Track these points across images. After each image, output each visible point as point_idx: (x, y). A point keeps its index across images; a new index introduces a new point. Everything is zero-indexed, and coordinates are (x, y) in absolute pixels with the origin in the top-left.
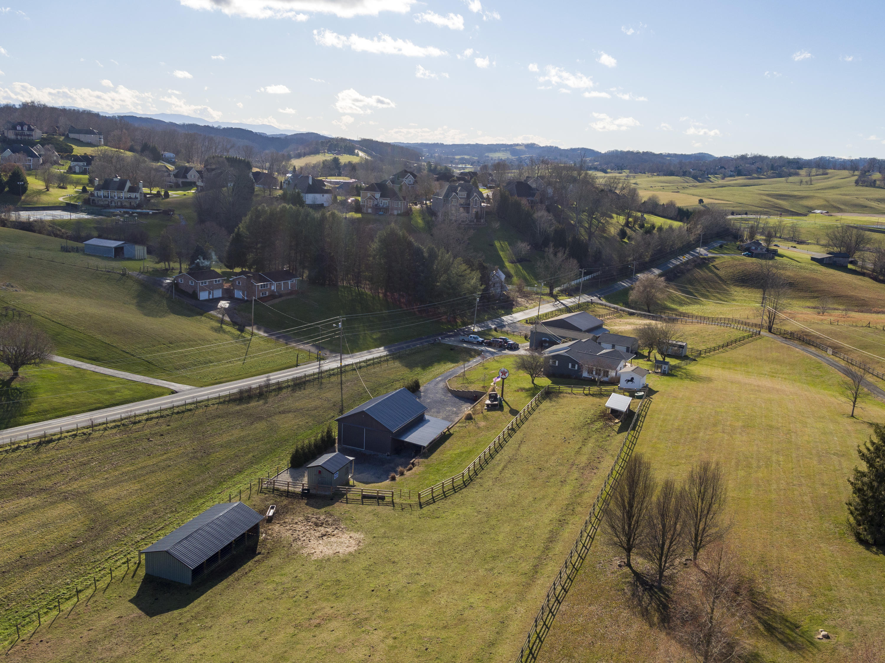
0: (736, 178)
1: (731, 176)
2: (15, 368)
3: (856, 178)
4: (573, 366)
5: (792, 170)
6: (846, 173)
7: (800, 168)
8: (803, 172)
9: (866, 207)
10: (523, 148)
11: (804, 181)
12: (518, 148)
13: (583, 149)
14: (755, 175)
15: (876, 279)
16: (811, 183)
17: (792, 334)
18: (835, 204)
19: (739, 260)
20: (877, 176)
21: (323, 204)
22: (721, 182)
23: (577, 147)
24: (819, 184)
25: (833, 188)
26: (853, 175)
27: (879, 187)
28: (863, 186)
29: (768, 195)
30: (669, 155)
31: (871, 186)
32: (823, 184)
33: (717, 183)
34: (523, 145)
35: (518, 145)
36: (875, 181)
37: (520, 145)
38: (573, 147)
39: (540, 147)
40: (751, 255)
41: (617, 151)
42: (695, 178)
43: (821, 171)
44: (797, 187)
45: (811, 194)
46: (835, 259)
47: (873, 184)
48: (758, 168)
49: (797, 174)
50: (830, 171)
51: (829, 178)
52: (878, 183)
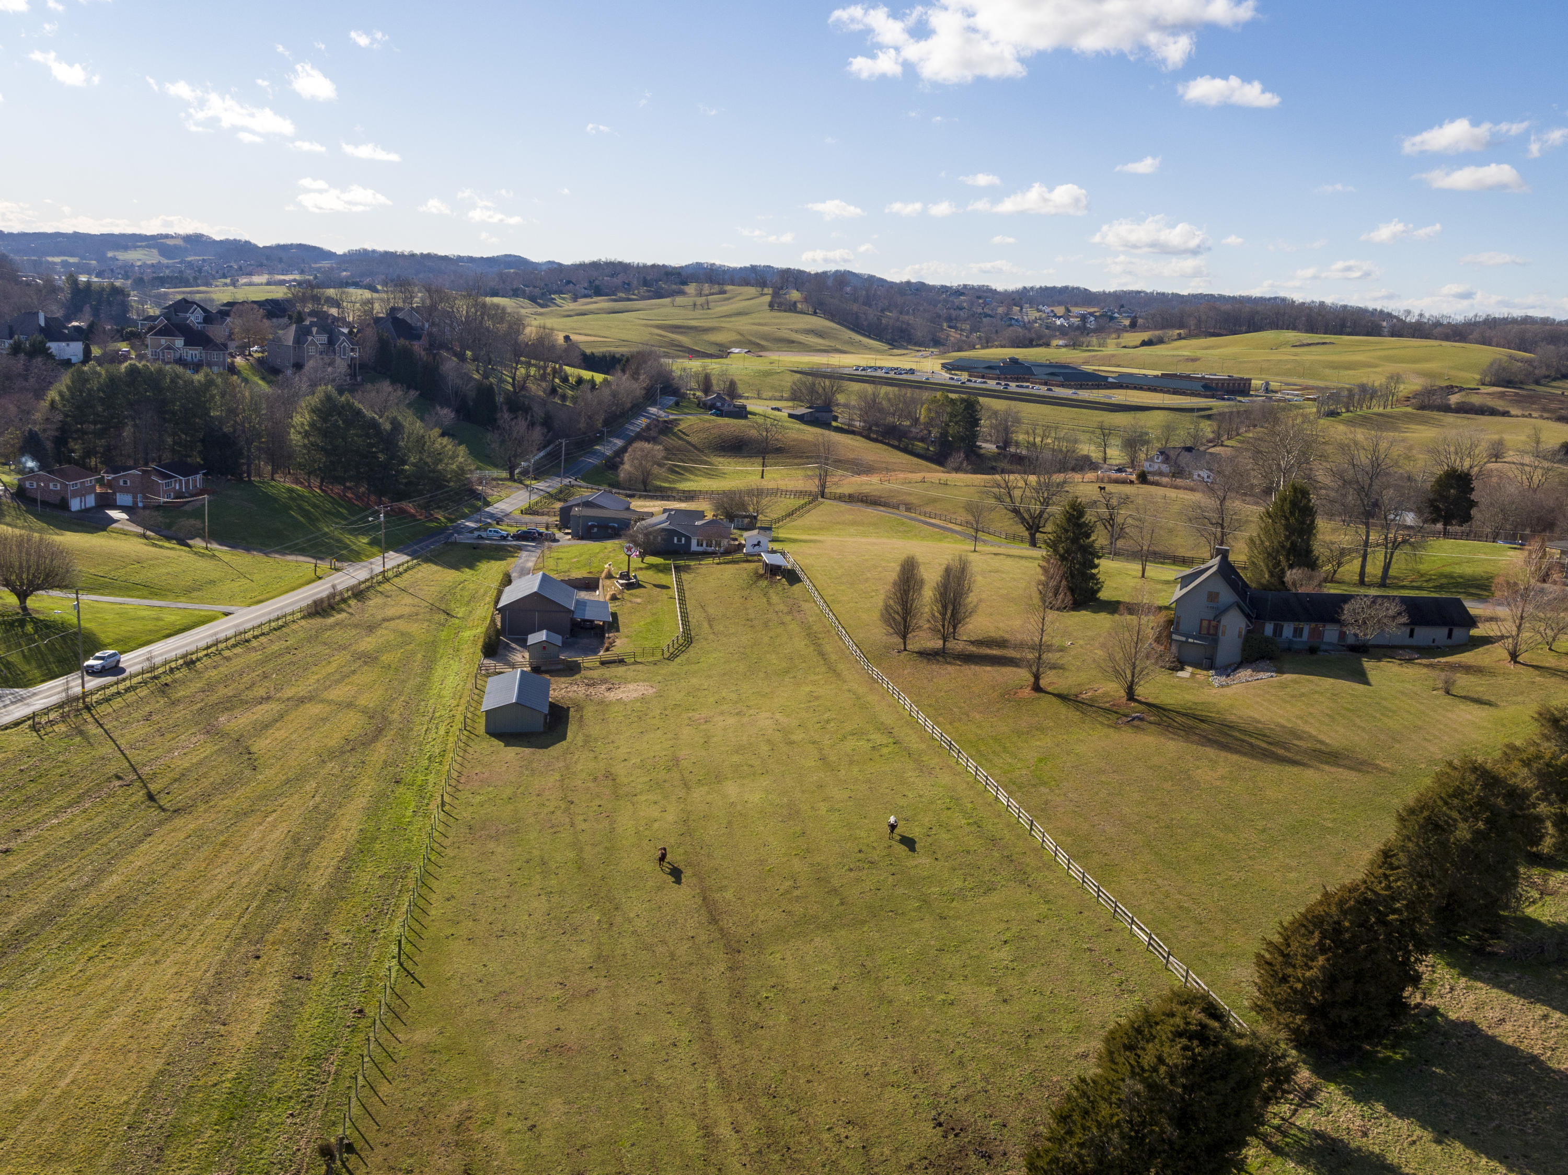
0: (595, 299)
1: (586, 296)
2: (23, 596)
3: (768, 299)
4: (679, 540)
5: (674, 287)
6: (752, 291)
7: (685, 283)
8: (691, 289)
9: (793, 342)
10: (179, 242)
11: (698, 303)
12: (170, 242)
13: (300, 246)
14: (623, 295)
15: (868, 438)
16: (706, 306)
17: (850, 496)
18: (753, 339)
19: (709, 421)
20: (795, 295)
21: (69, 360)
22: (572, 306)
23: (289, 242)
24: (719, 309)
25: (739, 314)
26: (763, 295)
27: (802, 312)
28: (780, 311)
29: (658, 327)
30: (460, 259)
31: (790, 310)
32: (725, 308)
33: (566, 307)
34: (177, 236)
35: (167, 236)
36: (795, 303)
37: (172, 237)
38: (282, 243)
39: (215, 241)
40: (720, 413)
41: (365, 250)
42: (533, 299)
43: (716, 288)
44: (691, 314)
45: (717, 325)
46: (817, 415)
47: (792, 308)
48: (624, 283)
49: (682, 293)
50: (729, 288)
51: (729, 299)
52: (799, 306)
